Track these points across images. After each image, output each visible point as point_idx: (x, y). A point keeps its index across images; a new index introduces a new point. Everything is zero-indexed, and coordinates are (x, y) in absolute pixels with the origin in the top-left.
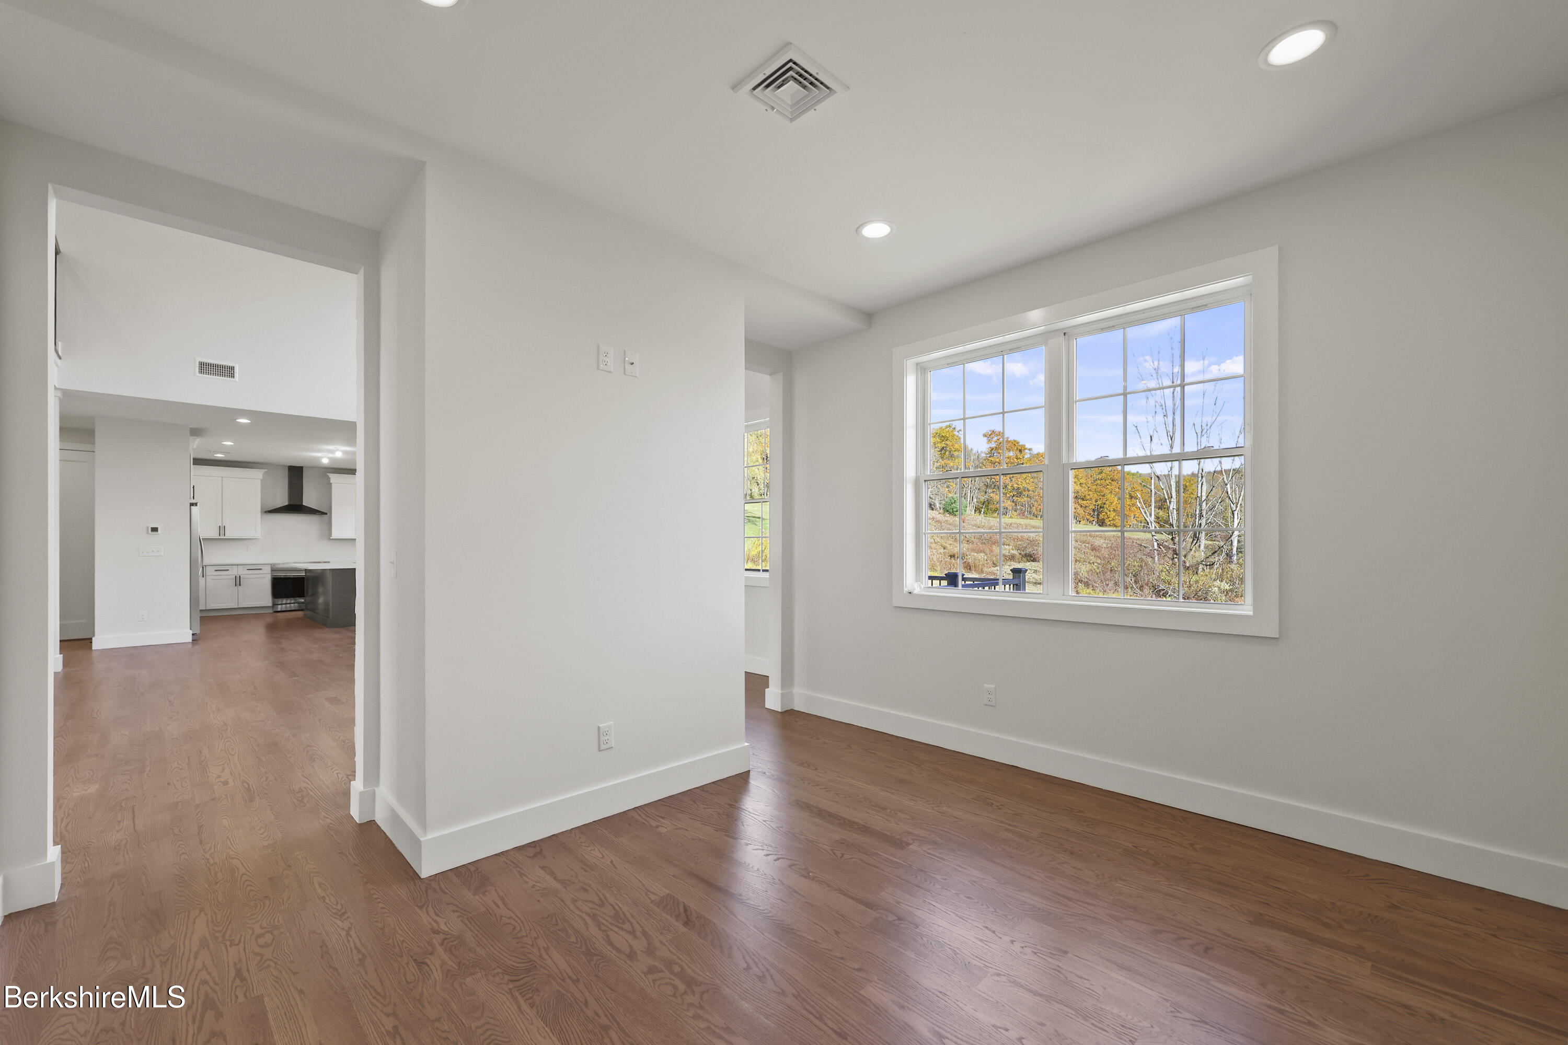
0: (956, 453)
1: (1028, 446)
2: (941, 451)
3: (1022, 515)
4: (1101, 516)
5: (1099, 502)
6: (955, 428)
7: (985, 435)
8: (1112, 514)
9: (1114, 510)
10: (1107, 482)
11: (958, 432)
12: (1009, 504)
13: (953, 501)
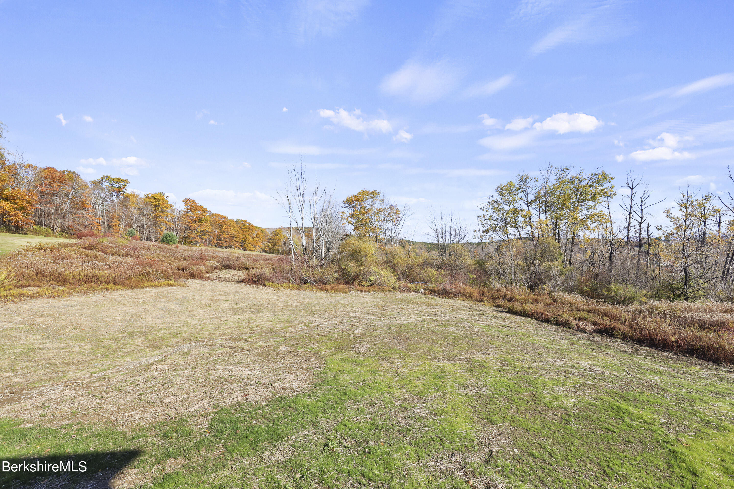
0: (165, 209)
1: (208, 209)
2: (155, 207)
3: (205, 244)
4: (244, 246)
5: (243, 239)
6: (164, 195)
7: (183, 201)
8: (249, 245)
9: (250, 243)
10: (247, 230)
11: (166, 197)
12: (198, 239)
13: (168, 236)
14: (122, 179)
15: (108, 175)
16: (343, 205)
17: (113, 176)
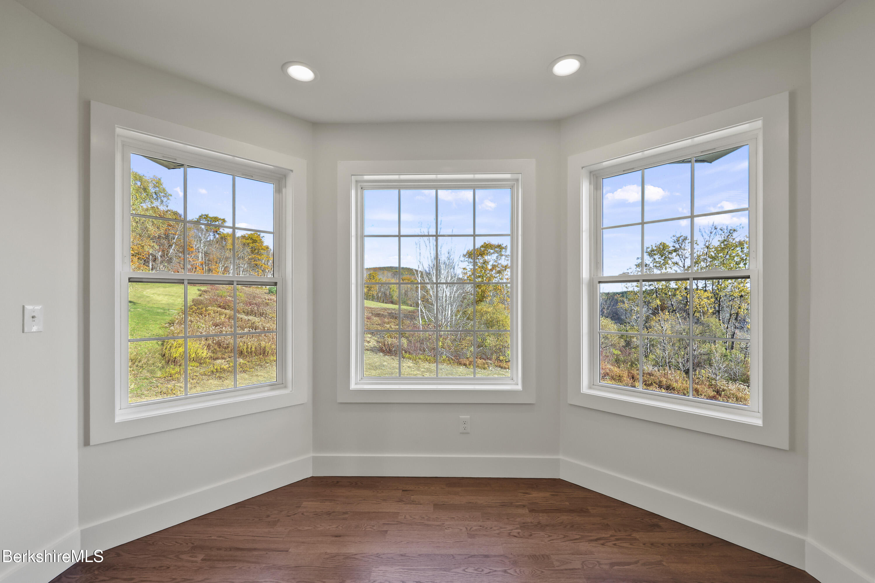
14: (219, 217)
15: (206, 214)
16: (462, 259)
17: (211, 215)
